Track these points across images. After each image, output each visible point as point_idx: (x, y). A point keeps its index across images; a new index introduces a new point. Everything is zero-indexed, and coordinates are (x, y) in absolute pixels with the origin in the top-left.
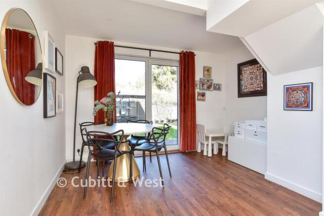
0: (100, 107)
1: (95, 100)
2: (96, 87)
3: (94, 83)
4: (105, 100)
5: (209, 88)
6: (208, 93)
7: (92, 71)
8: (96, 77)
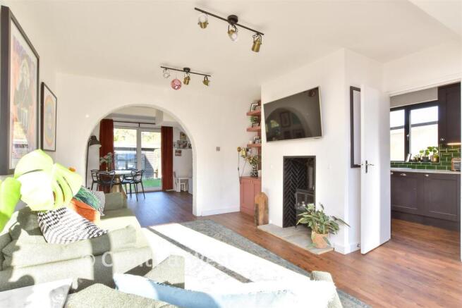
0: (102, 161)
1: (101, 156)
2: (100, 148)
3: (100, 146)
4: (106, 157)
5: (184, 147)
6: (183, 151)
7: (98, 139)
8: (100, 142)
